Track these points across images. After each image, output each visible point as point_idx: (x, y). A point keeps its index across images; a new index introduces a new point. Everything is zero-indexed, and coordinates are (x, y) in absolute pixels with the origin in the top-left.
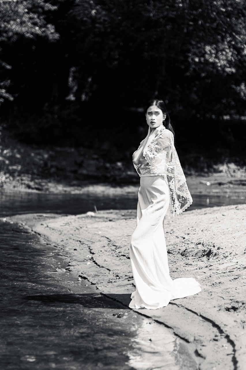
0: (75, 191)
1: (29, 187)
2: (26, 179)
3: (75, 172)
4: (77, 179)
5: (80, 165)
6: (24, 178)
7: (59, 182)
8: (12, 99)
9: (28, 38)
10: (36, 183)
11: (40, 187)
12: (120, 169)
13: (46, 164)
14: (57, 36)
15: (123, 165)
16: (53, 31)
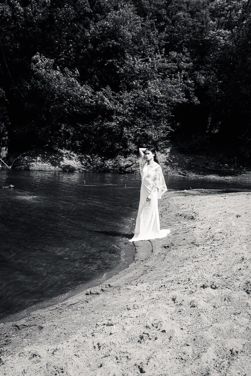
0: (201, 177)
1: (180, 174)
2: (179, 170)
3: (204, 167)
4: (203, 171)
5: (207, 164)
6: (178, 170)
7: (193, 172)
8: (173, 131)
9: (180, 103)
10: (184, 172)
11: (185, 174)
12: (227, 167)
13: (190, 163)
14: (199, 102)
15: (228, 165)
16: (197, 100)
